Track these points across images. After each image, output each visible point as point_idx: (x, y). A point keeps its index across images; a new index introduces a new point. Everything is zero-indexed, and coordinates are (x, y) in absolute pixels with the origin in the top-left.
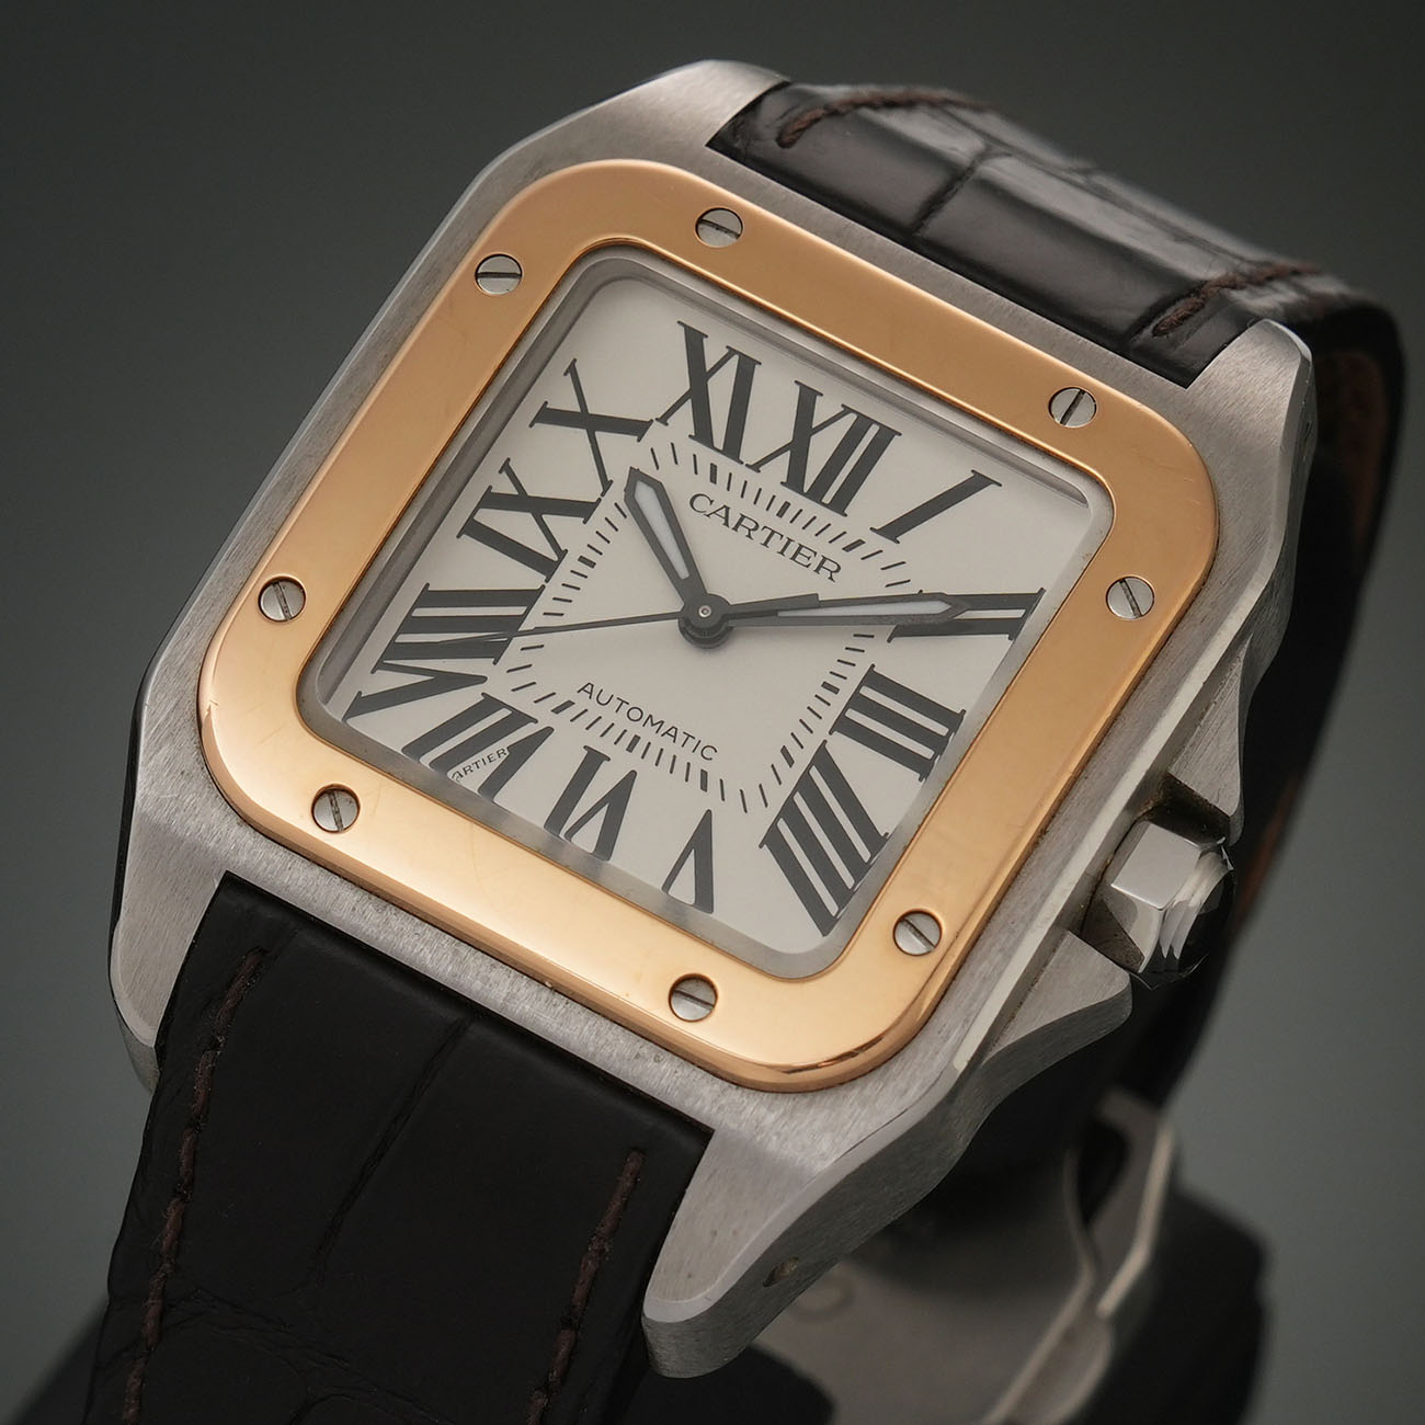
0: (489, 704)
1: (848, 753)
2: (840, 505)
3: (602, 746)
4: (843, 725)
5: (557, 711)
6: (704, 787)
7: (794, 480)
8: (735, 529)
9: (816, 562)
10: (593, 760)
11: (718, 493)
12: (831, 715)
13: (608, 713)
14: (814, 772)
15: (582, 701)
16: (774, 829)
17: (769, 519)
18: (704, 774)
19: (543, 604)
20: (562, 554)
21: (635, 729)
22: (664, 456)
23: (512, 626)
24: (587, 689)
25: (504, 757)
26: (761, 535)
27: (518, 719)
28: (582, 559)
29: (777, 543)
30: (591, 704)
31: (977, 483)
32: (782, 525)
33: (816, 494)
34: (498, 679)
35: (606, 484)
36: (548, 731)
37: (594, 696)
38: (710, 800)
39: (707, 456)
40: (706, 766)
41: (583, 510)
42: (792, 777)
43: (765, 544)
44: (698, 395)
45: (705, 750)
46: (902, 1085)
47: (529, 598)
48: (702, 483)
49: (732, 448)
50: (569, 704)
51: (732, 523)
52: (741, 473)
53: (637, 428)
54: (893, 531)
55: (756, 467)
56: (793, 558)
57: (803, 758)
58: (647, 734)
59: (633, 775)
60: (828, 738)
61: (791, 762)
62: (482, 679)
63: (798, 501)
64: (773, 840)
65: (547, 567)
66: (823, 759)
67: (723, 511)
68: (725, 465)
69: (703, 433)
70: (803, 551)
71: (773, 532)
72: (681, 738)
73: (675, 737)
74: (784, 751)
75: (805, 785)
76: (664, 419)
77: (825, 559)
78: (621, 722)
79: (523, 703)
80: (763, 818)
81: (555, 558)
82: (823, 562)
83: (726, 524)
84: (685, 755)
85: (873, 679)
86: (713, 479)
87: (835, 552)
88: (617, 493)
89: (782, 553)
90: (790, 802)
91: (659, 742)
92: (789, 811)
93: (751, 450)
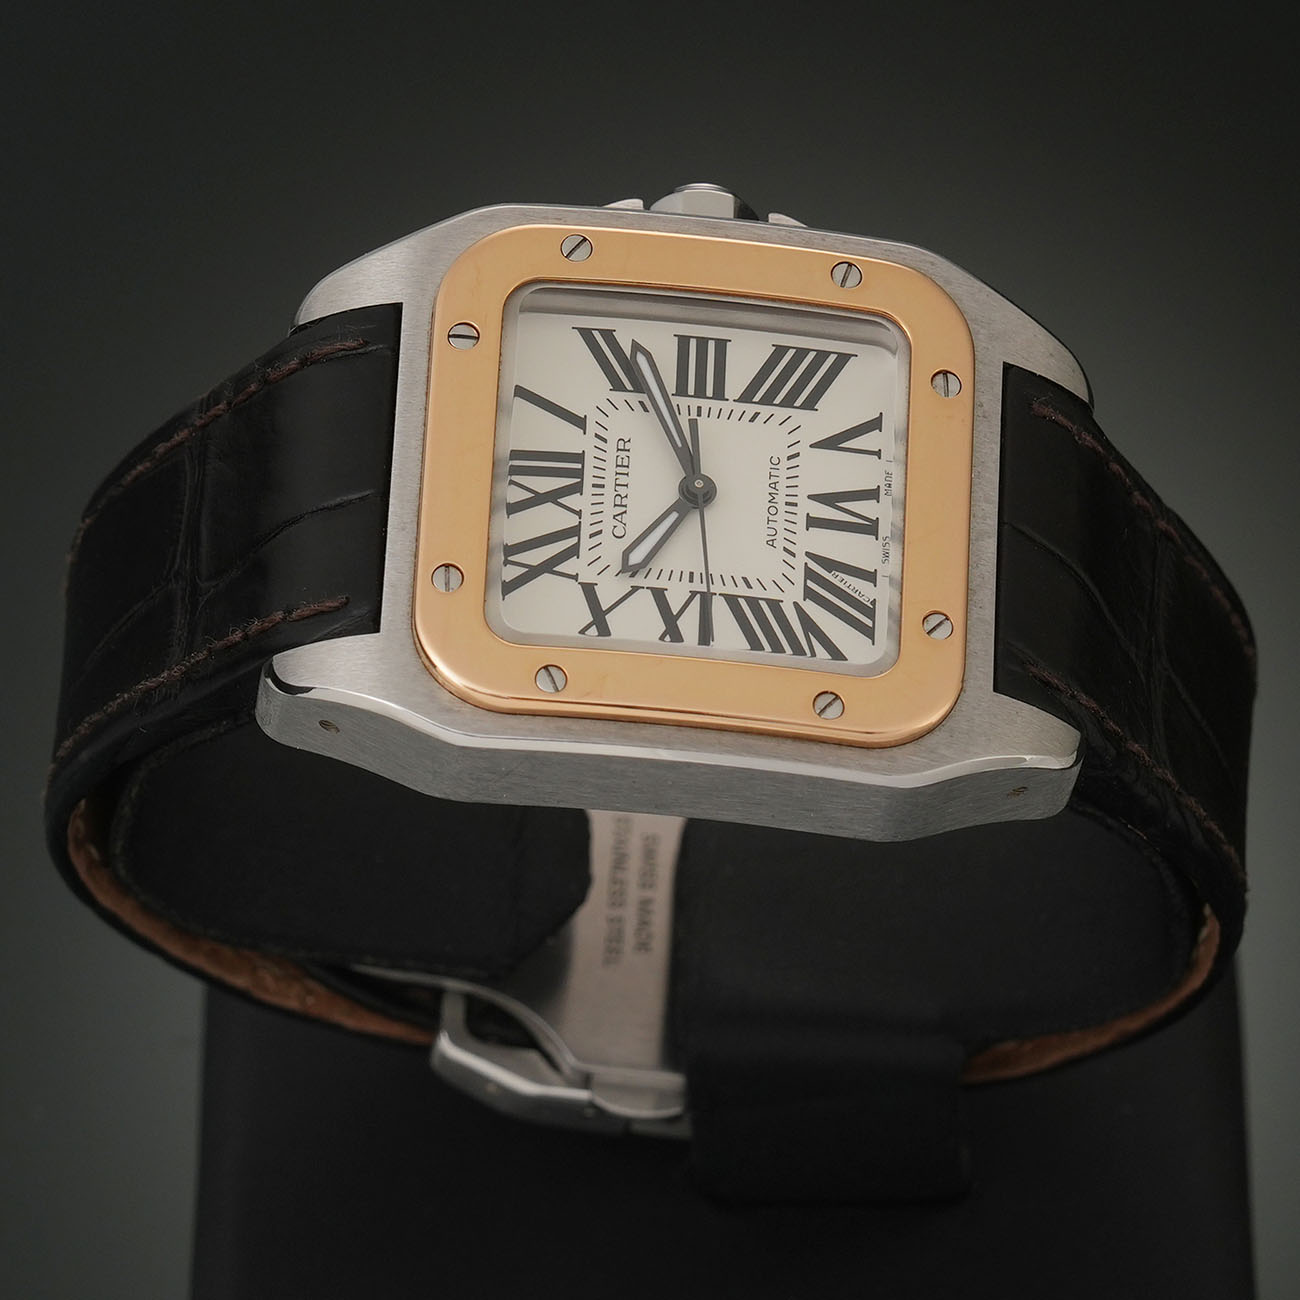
0: (809, 594)
1: (735, 384)
2: (579, 458)
3: (802, 521)
4: (719, 394)
5: (794, 555)
6: (797, 455)
7: (577, 488)
8: (625, 506)
9: (623, 454)
10: (813, 522)
11: (607, 526)
12: (716, 405)
13: (780, 525)
14: (757, 398)
15: (780, 543)
16: (803, 407)
17: (609, 491)
18: (789, 458)
19: (730, 590)
20: (694, 594)
21: (782, 508)
22: (599, 566)
23: (753, 602)
24: (771, 543)
25: (837, 573)
26: (622, 491)
27: (809, 574)
28: (691, 581)
29: (622, 480)
30: (779, 538)
31: (521, 392)
32: (609, 482)
33: (579, 473)
34: (791, 595)
35: (635, 589)
36: (807, 554)
37: (773, 538)
38: (803, 448)
39: (586, 543)
40: (784, 459)
41: (659, 595)
42: (765, 411)
43: (627, 485)
44: (548, 566)
45: (775, 464)
46: (929, 265)
47: (732, 601)
48: (606, 538)
49: (575, 531)
50: (785, 549)
51: (624, 509)
52: (587, 519)
53: (589, 590)
54: (580, 422)
55: (579, 513)
56: (628, 467)
57: (751, 409)
58: (781, 499)
59: (809, 497)
60: (731, 400)
61: (757, 414)
62: (795, 604)
63: (588, 480)
64: (810, 404)
65: (706, 599)
66: (746, 397)
67: (619, 518)
68: (586, 531)
69: (574, 551)
70: (619, 463)
71: (617, 485)
72: (774, 480)
73: (775, 483)
74: (752, 420)
75: (767, 400)
76: (575, 577)
77: (618, 450)
78: (781, 516)
79: (798, 576)
80: (799, 416)
81: (698, 595)
82: (621, 450)
83: (625, 512)
84: (783, 473)
85: (682, 390)
86: (600, 532)
87: (611, 447)
88: (638, 581)
89: (627, 474)
90: (781, 405)
91: (782, 490)
92: (788, 402)
93: (569, 521)
